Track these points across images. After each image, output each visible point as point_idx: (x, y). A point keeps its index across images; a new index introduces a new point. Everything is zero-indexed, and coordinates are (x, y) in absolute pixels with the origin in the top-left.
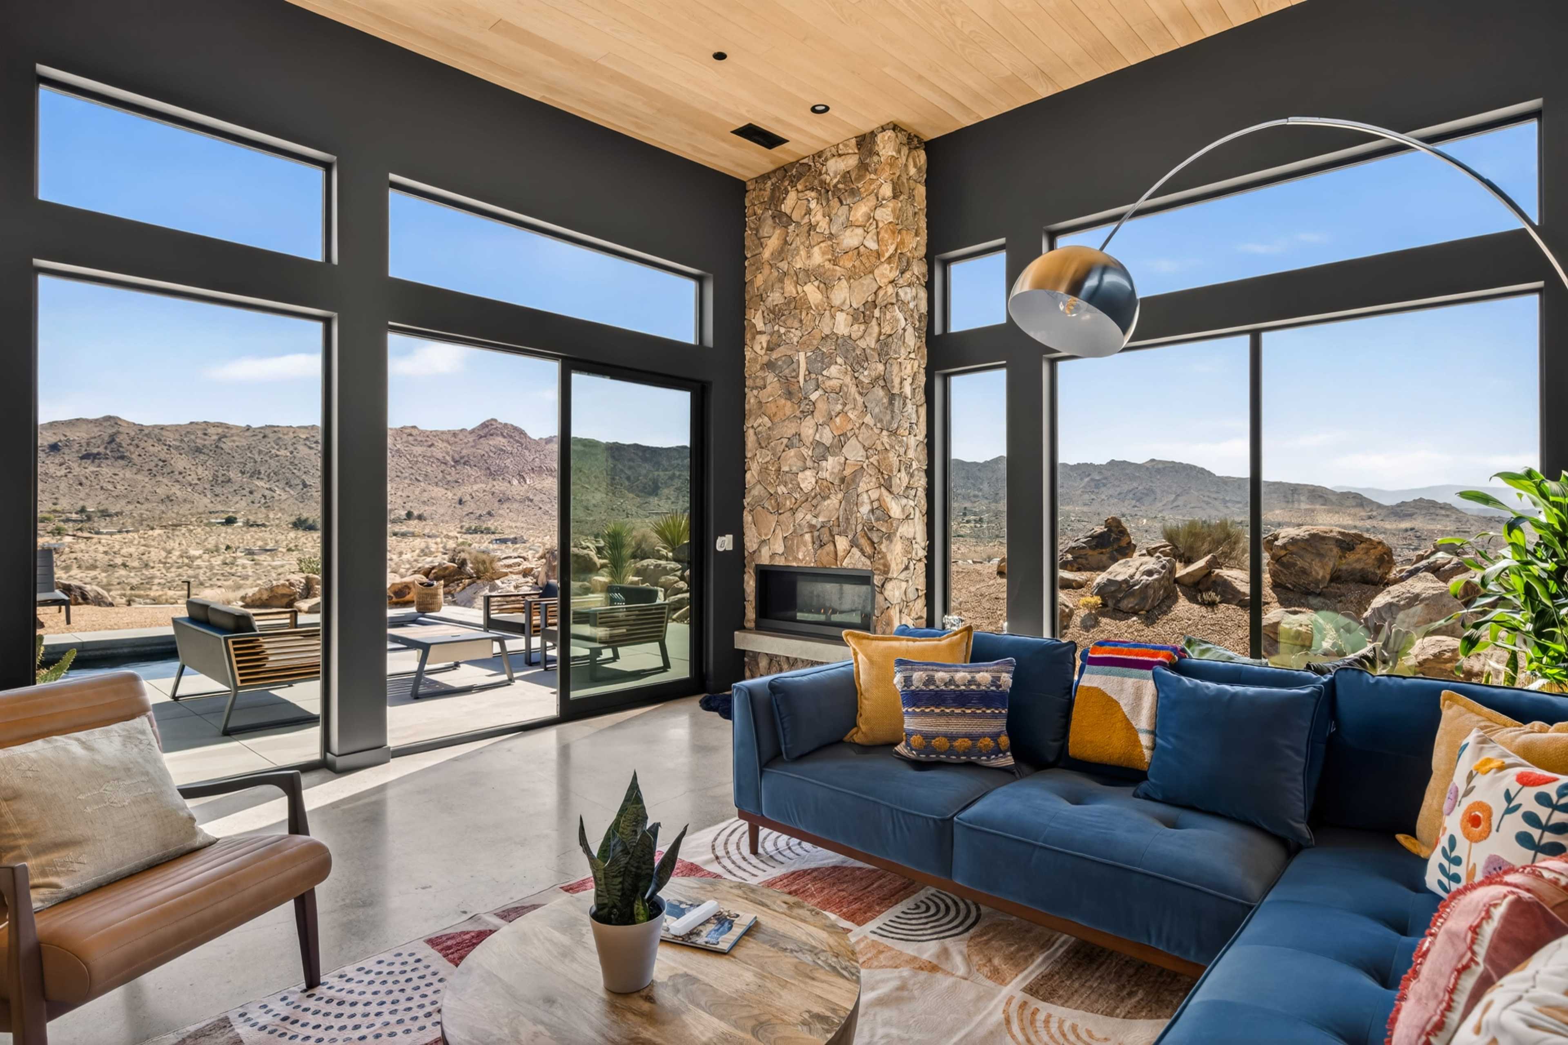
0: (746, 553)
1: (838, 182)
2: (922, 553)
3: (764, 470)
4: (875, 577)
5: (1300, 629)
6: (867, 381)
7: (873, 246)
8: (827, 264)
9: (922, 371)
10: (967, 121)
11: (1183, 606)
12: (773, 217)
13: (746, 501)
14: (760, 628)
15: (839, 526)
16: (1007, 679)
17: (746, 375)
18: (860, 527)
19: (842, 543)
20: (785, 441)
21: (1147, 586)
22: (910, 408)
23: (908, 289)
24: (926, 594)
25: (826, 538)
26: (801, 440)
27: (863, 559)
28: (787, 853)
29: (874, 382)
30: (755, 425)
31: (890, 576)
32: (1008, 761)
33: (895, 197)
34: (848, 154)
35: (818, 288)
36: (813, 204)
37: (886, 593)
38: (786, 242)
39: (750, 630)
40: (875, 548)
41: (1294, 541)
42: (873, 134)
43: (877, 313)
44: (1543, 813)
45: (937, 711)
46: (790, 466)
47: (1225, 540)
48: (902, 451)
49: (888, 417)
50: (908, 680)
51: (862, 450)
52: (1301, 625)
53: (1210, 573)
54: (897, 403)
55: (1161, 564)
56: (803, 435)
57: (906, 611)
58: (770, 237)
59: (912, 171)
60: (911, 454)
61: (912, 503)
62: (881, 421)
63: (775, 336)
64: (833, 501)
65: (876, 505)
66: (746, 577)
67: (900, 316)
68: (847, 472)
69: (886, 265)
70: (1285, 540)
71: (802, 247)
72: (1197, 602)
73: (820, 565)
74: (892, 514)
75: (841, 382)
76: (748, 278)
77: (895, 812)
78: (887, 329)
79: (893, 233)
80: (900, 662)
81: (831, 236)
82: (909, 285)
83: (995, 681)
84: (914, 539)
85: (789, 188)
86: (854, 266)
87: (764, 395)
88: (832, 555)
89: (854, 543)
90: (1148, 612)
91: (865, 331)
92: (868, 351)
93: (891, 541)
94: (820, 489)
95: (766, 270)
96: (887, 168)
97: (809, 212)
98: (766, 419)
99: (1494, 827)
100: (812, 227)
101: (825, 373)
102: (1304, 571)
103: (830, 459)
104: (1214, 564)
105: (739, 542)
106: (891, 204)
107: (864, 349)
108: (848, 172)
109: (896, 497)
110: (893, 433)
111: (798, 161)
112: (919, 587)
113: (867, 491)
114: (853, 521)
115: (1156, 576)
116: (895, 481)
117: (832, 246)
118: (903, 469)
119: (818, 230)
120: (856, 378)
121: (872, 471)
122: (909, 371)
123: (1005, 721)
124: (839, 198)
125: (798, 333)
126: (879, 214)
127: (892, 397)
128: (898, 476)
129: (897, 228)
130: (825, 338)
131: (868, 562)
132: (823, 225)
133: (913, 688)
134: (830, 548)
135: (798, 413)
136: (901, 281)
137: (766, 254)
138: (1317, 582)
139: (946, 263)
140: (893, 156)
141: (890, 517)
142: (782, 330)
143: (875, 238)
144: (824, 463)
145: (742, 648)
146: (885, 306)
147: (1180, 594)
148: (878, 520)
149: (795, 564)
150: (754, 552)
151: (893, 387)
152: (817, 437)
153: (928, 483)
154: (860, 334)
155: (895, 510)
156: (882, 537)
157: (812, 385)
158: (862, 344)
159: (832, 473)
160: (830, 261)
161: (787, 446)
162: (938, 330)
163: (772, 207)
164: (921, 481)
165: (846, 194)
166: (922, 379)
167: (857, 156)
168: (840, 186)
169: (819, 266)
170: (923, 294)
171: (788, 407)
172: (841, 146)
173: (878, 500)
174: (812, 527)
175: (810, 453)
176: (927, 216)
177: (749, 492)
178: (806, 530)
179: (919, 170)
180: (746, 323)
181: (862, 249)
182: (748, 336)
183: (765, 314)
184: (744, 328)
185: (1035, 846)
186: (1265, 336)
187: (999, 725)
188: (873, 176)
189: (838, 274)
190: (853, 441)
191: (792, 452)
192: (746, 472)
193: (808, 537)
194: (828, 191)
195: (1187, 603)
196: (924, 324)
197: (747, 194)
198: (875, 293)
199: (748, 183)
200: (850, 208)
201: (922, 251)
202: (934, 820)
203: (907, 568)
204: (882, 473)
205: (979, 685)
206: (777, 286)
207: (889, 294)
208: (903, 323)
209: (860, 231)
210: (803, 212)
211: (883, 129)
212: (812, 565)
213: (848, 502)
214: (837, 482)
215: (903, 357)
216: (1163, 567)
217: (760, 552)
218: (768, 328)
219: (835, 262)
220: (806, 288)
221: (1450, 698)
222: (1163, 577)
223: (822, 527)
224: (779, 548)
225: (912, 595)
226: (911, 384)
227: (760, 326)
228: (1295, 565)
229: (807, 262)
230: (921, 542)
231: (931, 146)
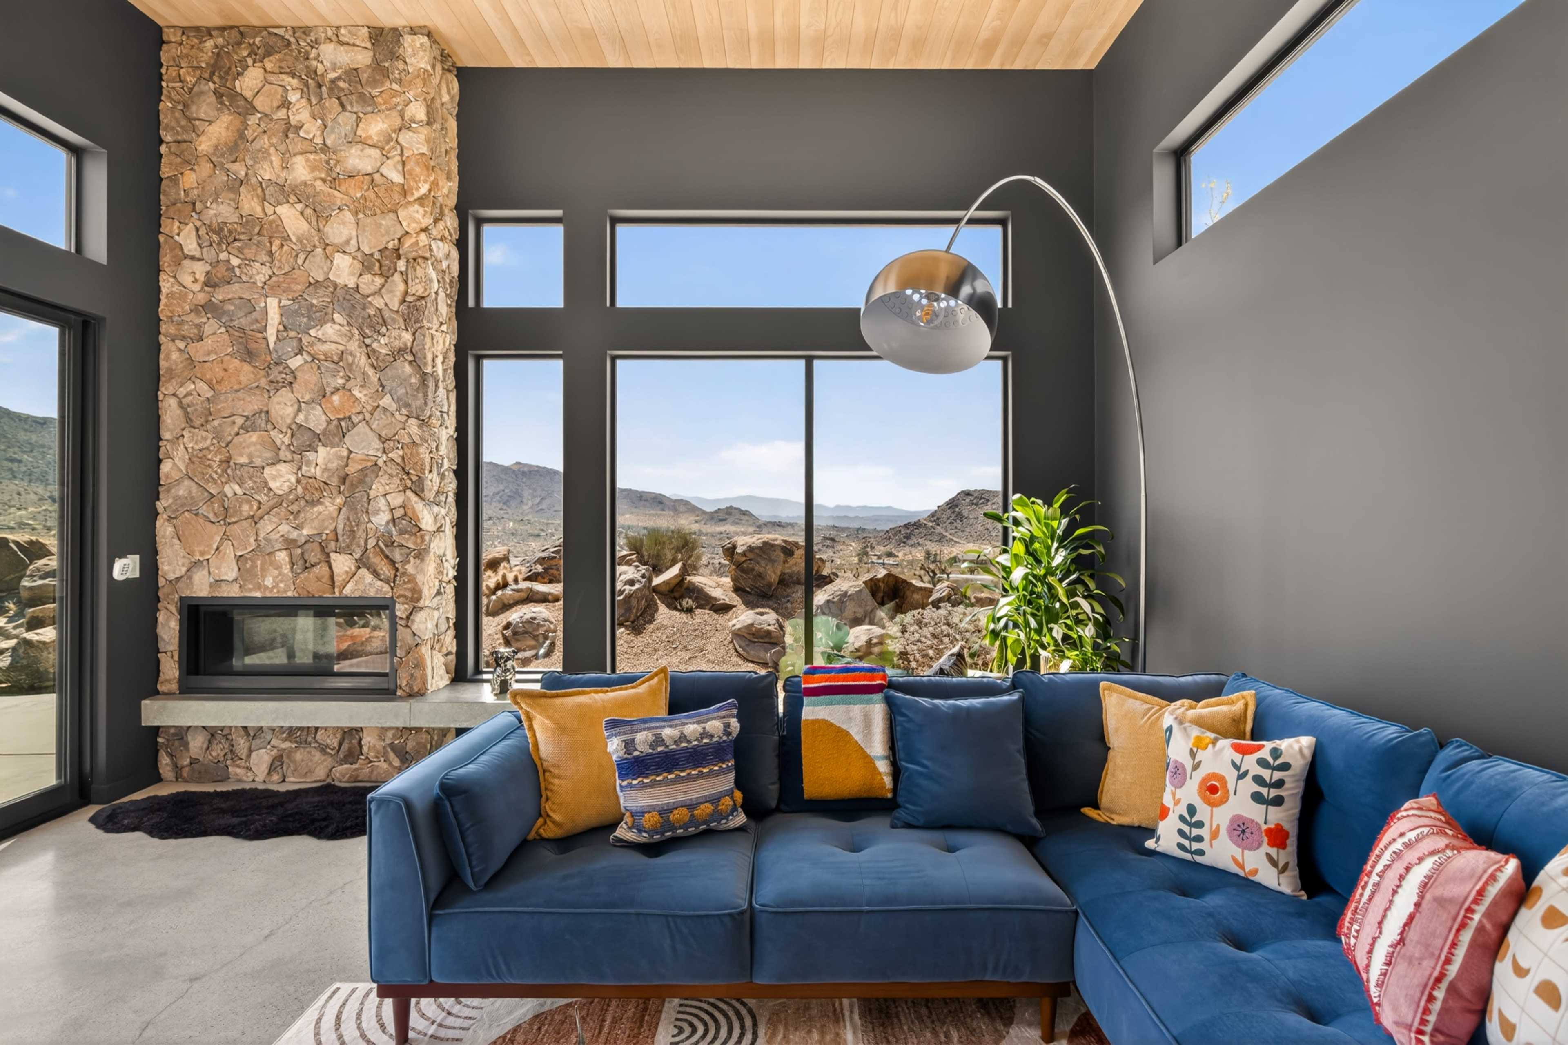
0: (161, 582)
1: (339, 78)
2: (452, 573)
3: (197, 459)
4: (398, 606)
5: (769, 628)
6: (384, 351)
7: (397, 178)
8: (318, 183)
9: (453, 348)
11: (664, 613)
12: (218, 95)
13: (160, 505)
14: (187, 690)
15: (337, 540)
16: (735, 724)
17: (162, 317)
18: (372, 543)
19: (342, 564)
20: (240, 421)
21: (630, 596)
22: (442, 392)
23: (440, 244)
24: (455, 624)
25: (314, 556)
26: (268, 421)
27: (379, 583)
28: (451, 1021)
29: (398, 353)
30: (182, 392)
31: (421, 604)
32: (740, 819)
33: (429, 123)
34: (354, 45)
35: (302, 213)
36: (294, 97)
37: (415, 627)
38: (241, 136)
39: (169, 695)
40: (397, 570)
41: (751, 549)
42: (396, 34)
43: (401, 265)
44: (1265, 773)
45: (671, 776)
46: (250, 456)
47: (683, 547)
48: (434, 445)
49: (420, 402)
50: (629, 745)
51: (376, 439)
52: (769, 625)
53: (683, 580)
54: (431, 384)
55: (640, 574)
56: (273, 413)
57: (437, 646)
58: (211, 122)
59: (446, 98)
60: (443, 450)
61: (443, 512)
62: (407, 405)
63: (222, 268)
64: (329, 506)
65: (399, 513)
66: (161, 617)
67: (433, 275)
68: (352, 469)
69: (417, 207)
70: (744, 548)
71: (272, 150)
72: (676, 609)
73: (305, 594)
74: (423, 526)
75: (341, 348)
76: (165, 171)
78: (419, 290)
79: (428, 169)
80: (614, 724)
81: (325, 148)
82: (441, 240)
83: (724, 727)
84: (444, 555)
85: (250, 61)
86: (364, 197)
87: (198, 351)
88: (326, 579)
89: (362, 563)
90: (633, 622)
91: (383, 286)
92: (387, 314)
93: (423, 560)
94: (305, 489)
95: (205, 168)
96: (419, 82)
97: (285, 104)
98: (202, 386)
99: (1231, 791)
100: (290, 129)
101: (312, 332)
102: (760, 575)
103: (321, 449)
104: (684, 571)
105: (150, 567)
106: (425, 131)
107: (380, 310)
108: (356, 70)
109: (428, 503)
110: (424, 423)
111: (265, 28)
112: (451, 617)
113: (385, 495)
114: (361, 534)
115: (637, 586)
116: (428, 483)
117: (328, 163)
118: (435, 469)
119: (302, 134)
120: (367, 346)
121: (393, 469)
122: (440, 347)
123: (734, 774)
124: (338, 99)
125: (266, 271)
126: (405, 138)
127: (424, 377)
128: (430, 476)
129: (429, 163)
130: (315, 284)
131: (386, 588)
132: (311, 129)
133: (636, 753)
134: (321, 570)
135: (263, 382)
136: (434, 232)
137: (204, 145)
138: (770, 585)
139: (480, 222)
140: (426, 71)
141: (420, 529)
142: (235, 262)
143: (400, 168)
144: (311, 455)
145: (156, 723)
146: (415, 260)
147: (658, 602)
148: (402, 532)
149: (258, 594)
150: (178, 579)
151: (425, 364)
152: (300, 419)
153: (458, 487)
154: (373, 289)
155: (427, 522)
156: (408, 555)
157: (290, 347)
158: (378, 302)
159: (326, 470)
160: (324, 181)
161: (241, 427)
162: (471, 303)
163: (216, 79)
164: (451, 485)
165: (354, 97)
166: (452, 358)
167: (371, 53)
168: (341, 84)
169: (305, 184)
170: (455, 252)
171: (246, 373)
172: (343, 31)
173: (403, 506)
174: (289, 544)
175: (287, 441)
176: (459, 157)
177: (168, 491)
178: (278, 546)
179: (452, 98)
180: (162, 238)
181: (377, 176)
182: (165, 260)
183: (202, 232)
184: (158, 245)
185: (862, 912)
187: (730, 779)
188: (395, 86)
189: (339, 203)
190: (362, 428)
191: (254, 437)
192: (160, 461)
193: (282, 557)
194: (320, 86)
195: (666, 610)
196: (454, 292)
197: (165, 47)
198: (399, 239)
199: (165, 30)
200: (359, 119)
201: (453, 201)
202: (731, 915)
203: (439, 593)
204: (408, 474)
205: (712, 736)
206: (226, 196)
207: (421, 244)
208: (435, 285)
209: (375, 153)
210: (275, 104)
211: (413, 31)
212: (290, 594)
213: (352, 508)
214: (334, 481)
215: (435, 327)
216: (643, 576)
217: (190, 578)
218: (210, 254)
219: (334, 182)
220: (280, 210)
221: (1108, 688)
222: (644, 586)
223: (306, 542)
224: (230, 572)
225: (443, 627)
226: (443, 363)
227: (190, 245)
228: (753, 570)
229: (284, 174)
230: (451, 561)
231: (465, 75)
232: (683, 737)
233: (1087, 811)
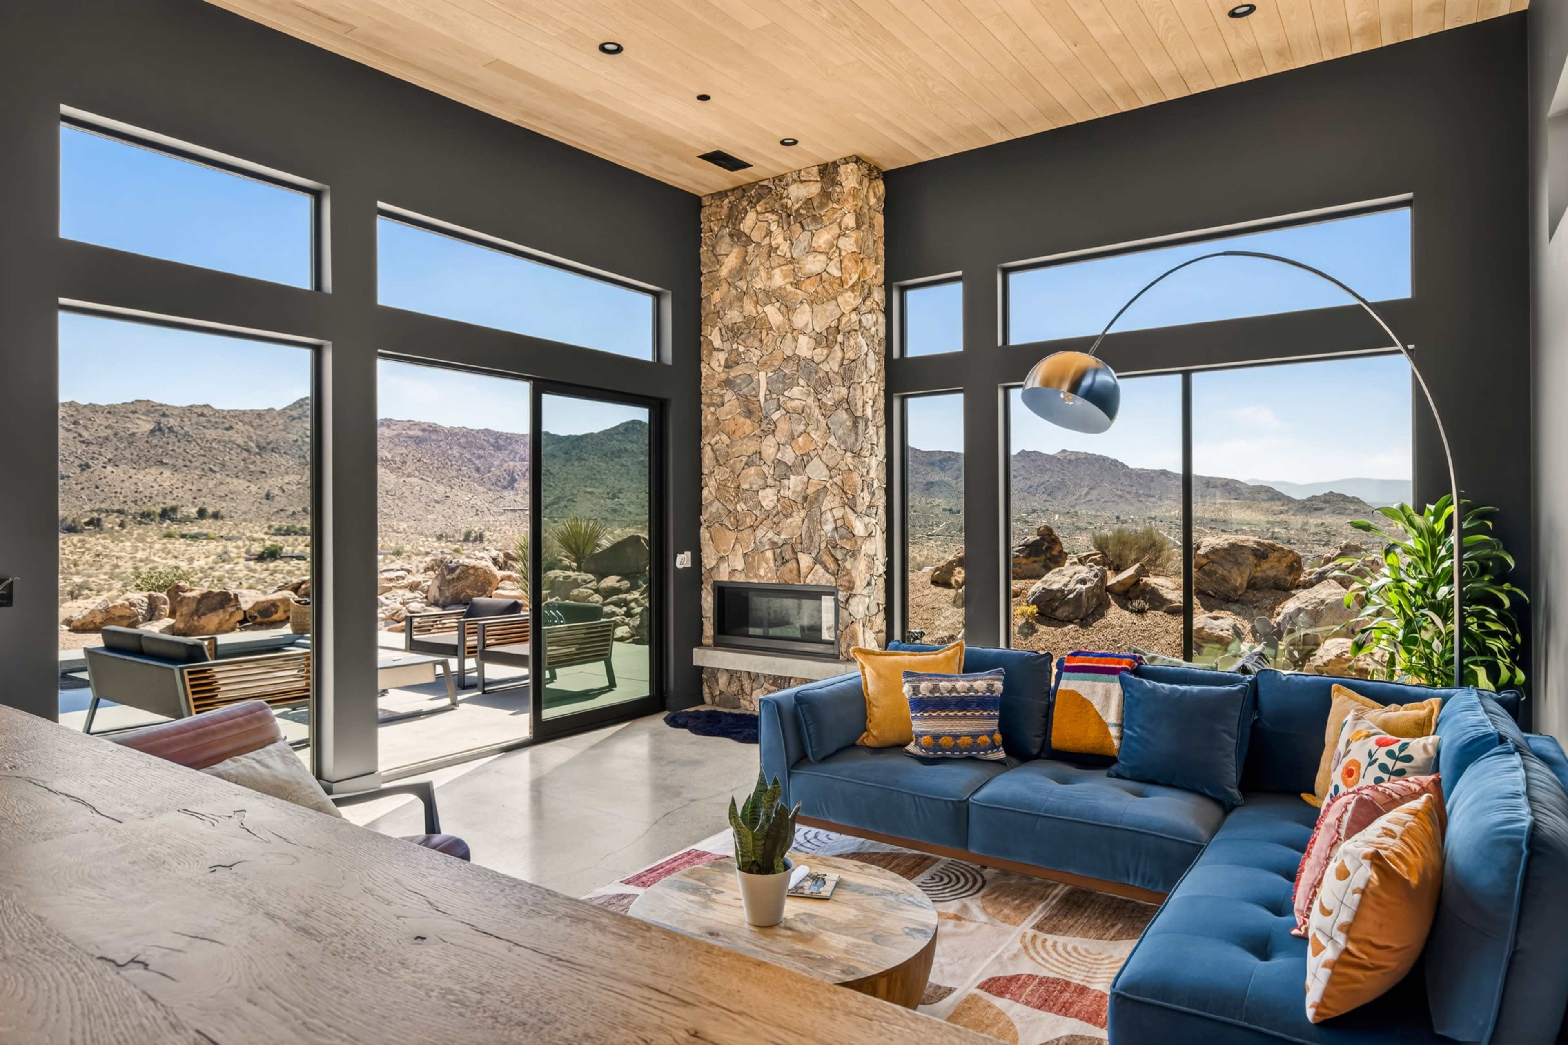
0: (703, 570)
1: (801, 207)
2: (882, 569)
3: (722, 487)
4: (840, 593)
5: (1221, 633)
6: (830, 403)
7: (836, 273)
8: (789, 287)
9: (882, 393)
10: (925, 158)
11: (1115, 614)
12: (731, 235)
13: (702, 518)
14: (718, 644)
15: (801, 543)
16: (999, 686)
17: (702, 391)
18: (823, 545)
19: (805, 560)
20: (745, 459)
21: (1080, 595)
22: (871, 430)
23: (869, 316)
24: (885, 609)
25: (788, 555)
26: (761, 459)
27: (827, 575)
29: (837, 405)
30: (713, 442)
31: (854, 592)
32: (1001, 754)
33: (858, 227)
34: (810, 181)
35: (779, 309)
36: (774, 227)
37: (851, 609)
38: (744, 261)
39: (708, 647)
40: (839, 565)
41: (1215, 551)
42: (835, 165)
43: (840, 338)
44: (1390, 763)
45: (943, 714)
46: (751, 484)
47: (1151, 548)
48: (865, 471)
49: (853, 439)
50: (916, 690)
51: (825, 469)
52: (1222, 630)
53: (1139, 581)
54: (861, 426)
55: (1092, 574)
56: (763, 453)
57: (868, 625)
58: (727, 255)
59: (873, 201)
60: (873, 474)
61: (874, 521)
62: (844, 442)
63: (734, 354)
64: (797, 517)
65: (840, 523)
66: (704, 594)
67: (863, 341)
68: (811, 490)
69: (849, 293)
70: (1207, 550)
71: (762, 267)
72: (1127, 609)
73: (782, 581)
74: (856, 532)
75: (804, 403)
76: (704, 293)
77: (917, 798)
78: (850, 355)
79: (857, 262)
80: (908, 674)
81: (792, 261)
82: (870, 312)
83: (990, 688)
84: (875, 555)
85: (748, 208)
86: (816, 291)
87: (722, 413)
88: (795, 572)
89: (817, 560)
90: (1082, 620)
91: (828, 355)
92: (831, 374)
93: (855, 559)
94: (783, 507)
95: (724, 287)
96: (850, 199)
97: (769, 233)
98: (724, 437)
99: (1362, 776)
100: (772, 250)
101: (786, 393)
102: (1224, 579)
103: (792, 476)
104: (1142, 572)
105: (697, 560)
106: (854, 235)
107: (827, 373)
108: (811, 199)
109: (859, 515)
110: (857, 455)
111: (757, 183)
112: (880, 602)
113: (831, 509)
114: (816, 538)
115: (1089, 585)
116: (859, 501)
117: (794, 270)
118: (866, 488)
119: (779, 253)
120: (819, 400)
121: (836, 491)
122: (870, 394)
123: (997, 722)
124: (800, 223)
125: (758, 353)
126: (843, 242)
127: (855, 420)
128: (862, 494)
129: (859, 257)
130: (787, 359)
131: (833, 579)
132: (784, 247)
133: (920, 695)
134: (792, 565)
135: (757, 432)
136: (864, 309)
137: (724, 272)
138: (1235, 589)
139: (903, 289)
140: (855, 188)
141: (854, 536)
142: (741, 349)
143: (838, 265)
144: (786, 482)
145: (701, 664)
146: (849, 333)
147: (1112, 602)
148: (841, 538)
149: (755, 581)
150: (712, 569)
151: (856, 410)
152: (779, 456)
153: (887, 501)
154: (823, 358)
155: (859, 529)
156: (846, 555)
157: (773, 405)
158: (825, 367)
159: (794, 492)
160: (791, 284)
161: (746, 464)
162: (896, 354)
163: (730, 226)
164: (881, 500)
165: (809, 220)
166: (881, 402)
167: (819, 185)
168: (802, 211)
169: (780, 288)
170: (882, 319)
171: (747, 425)
172: (803, 173)
173: (843, 518)
174: (774, 545)
175: (771, 472)
176: (885, 244)
177: (707, 508)
178: (767, 547)
179: (878, 200)
180: (702, 339)
181: (824, 275)
182: (704, 352)
183: (723, 332)
184: (700, 344)
185: (1039, 816)
186: (1194, 376)
187: (992, 725)
188: (835, 206)
189: (800, 298)
190: (816, 460)
191: (753, 470)
192: (702, 488)
193: (769, 554)
194: (789, 216)
195: (1119, 610)
196: (882, 350)
197: (703, 210)
198: (838, 319)
199: (703, 199)
200: (813, 235)
201: (881, 279)
202: (953, 802)
203: (869, 584)
204: (846, 493)
205: (977, 692)
206: (737, 304)
207: (853, 321)
208: (865, 348)
209: (823, 258)
210: (763, 234)
211: (846, 161)
212: (774, 581)
213: (811, 520)
214: (799, 500)
215: (865, 381)
216: (1096, 575)
217: (718, 568)
218: (727, 346)
219: (797, 285)
220: (766, 309)
221: (1338, 690)
222: (1096, 585)
223: (784, 544)
224: (739, 565)
225: (874, 610)
226: (873, 406)
227: (717, 343)
228: (1216, 572)
229: (768, 283)
230: (881, 558)
231: (889, 177)
232: (954, 689)
233: (1304, 796)
